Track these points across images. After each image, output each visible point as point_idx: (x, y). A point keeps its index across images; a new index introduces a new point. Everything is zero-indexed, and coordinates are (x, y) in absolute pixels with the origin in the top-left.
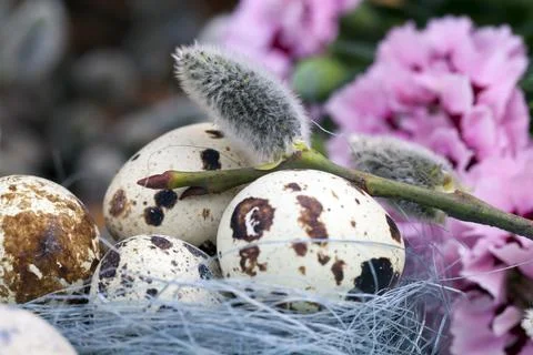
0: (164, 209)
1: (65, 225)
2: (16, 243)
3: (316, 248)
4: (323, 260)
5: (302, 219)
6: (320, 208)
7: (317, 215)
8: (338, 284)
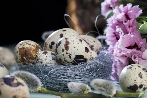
0: (52, 45)
1: (31, 49)
2: (21, 53)
3: (66, 51)
4: (67, 53)
5: (65, 45)
6: (69, 43)
7: (68, 45)
8: (70, 58)
